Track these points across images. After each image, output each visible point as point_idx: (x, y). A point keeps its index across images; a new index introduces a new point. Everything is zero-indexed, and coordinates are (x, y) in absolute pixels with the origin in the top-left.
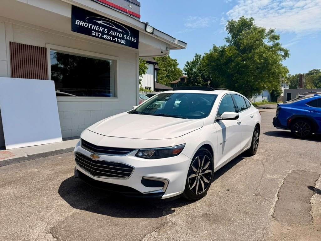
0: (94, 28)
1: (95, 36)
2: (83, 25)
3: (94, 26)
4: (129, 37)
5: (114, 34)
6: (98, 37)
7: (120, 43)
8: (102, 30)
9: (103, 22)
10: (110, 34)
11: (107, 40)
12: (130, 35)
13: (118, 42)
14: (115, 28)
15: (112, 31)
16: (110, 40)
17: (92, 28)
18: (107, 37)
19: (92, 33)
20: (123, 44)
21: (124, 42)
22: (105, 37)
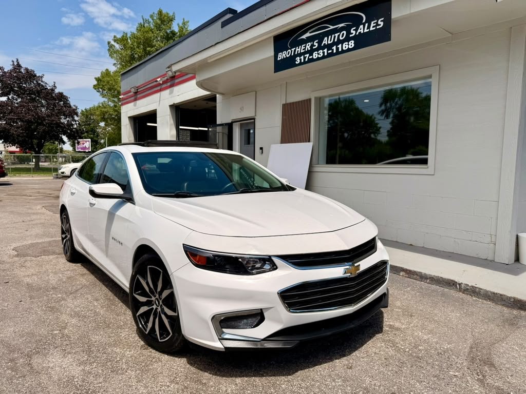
0: (298, 51)
1: (301, 64)
2: (286, 55)
3: (298, 48)
4: (362, 26)
5: (331, 41)
6: (305, 63)
7: (343, 52)
8: (309, 47)
9: (310, 33)
10: (322, 45)
11: (318, 59)
12: (364, 21)
13: (338, 53)
14: (332, 27)
15: (326, 38)
16: (324, 57)
17: (296, 53)
18: (318, 54)
19: (296, 61)
20: (349, 50)
21: (352, 44)
22: (314, 58)
